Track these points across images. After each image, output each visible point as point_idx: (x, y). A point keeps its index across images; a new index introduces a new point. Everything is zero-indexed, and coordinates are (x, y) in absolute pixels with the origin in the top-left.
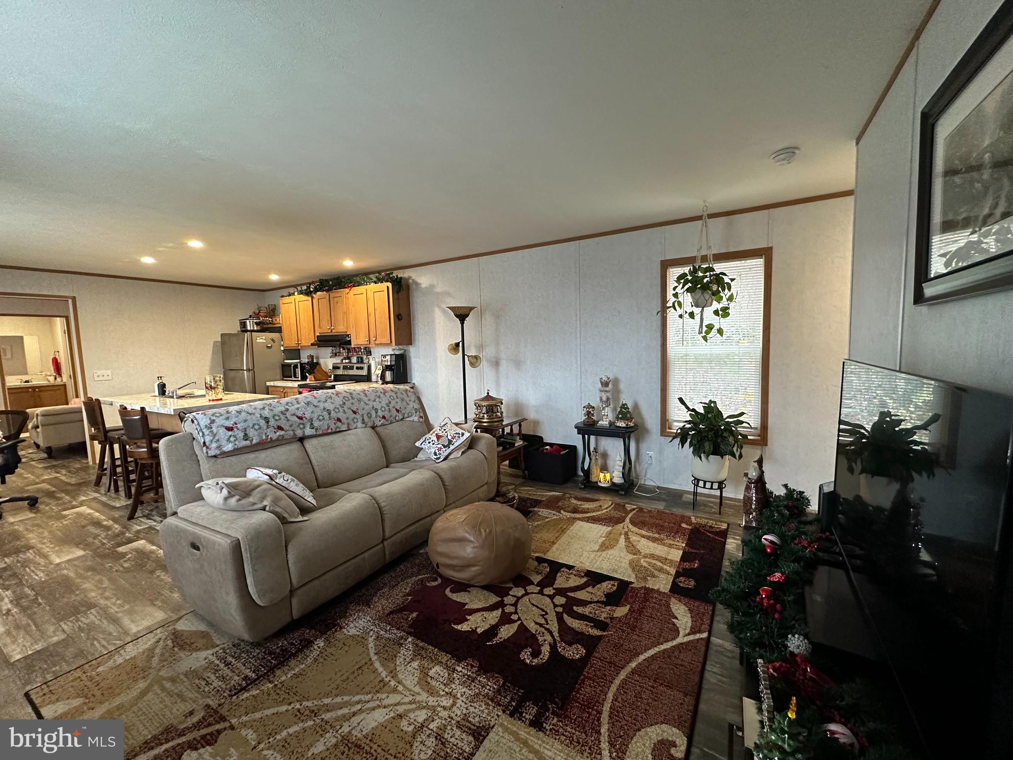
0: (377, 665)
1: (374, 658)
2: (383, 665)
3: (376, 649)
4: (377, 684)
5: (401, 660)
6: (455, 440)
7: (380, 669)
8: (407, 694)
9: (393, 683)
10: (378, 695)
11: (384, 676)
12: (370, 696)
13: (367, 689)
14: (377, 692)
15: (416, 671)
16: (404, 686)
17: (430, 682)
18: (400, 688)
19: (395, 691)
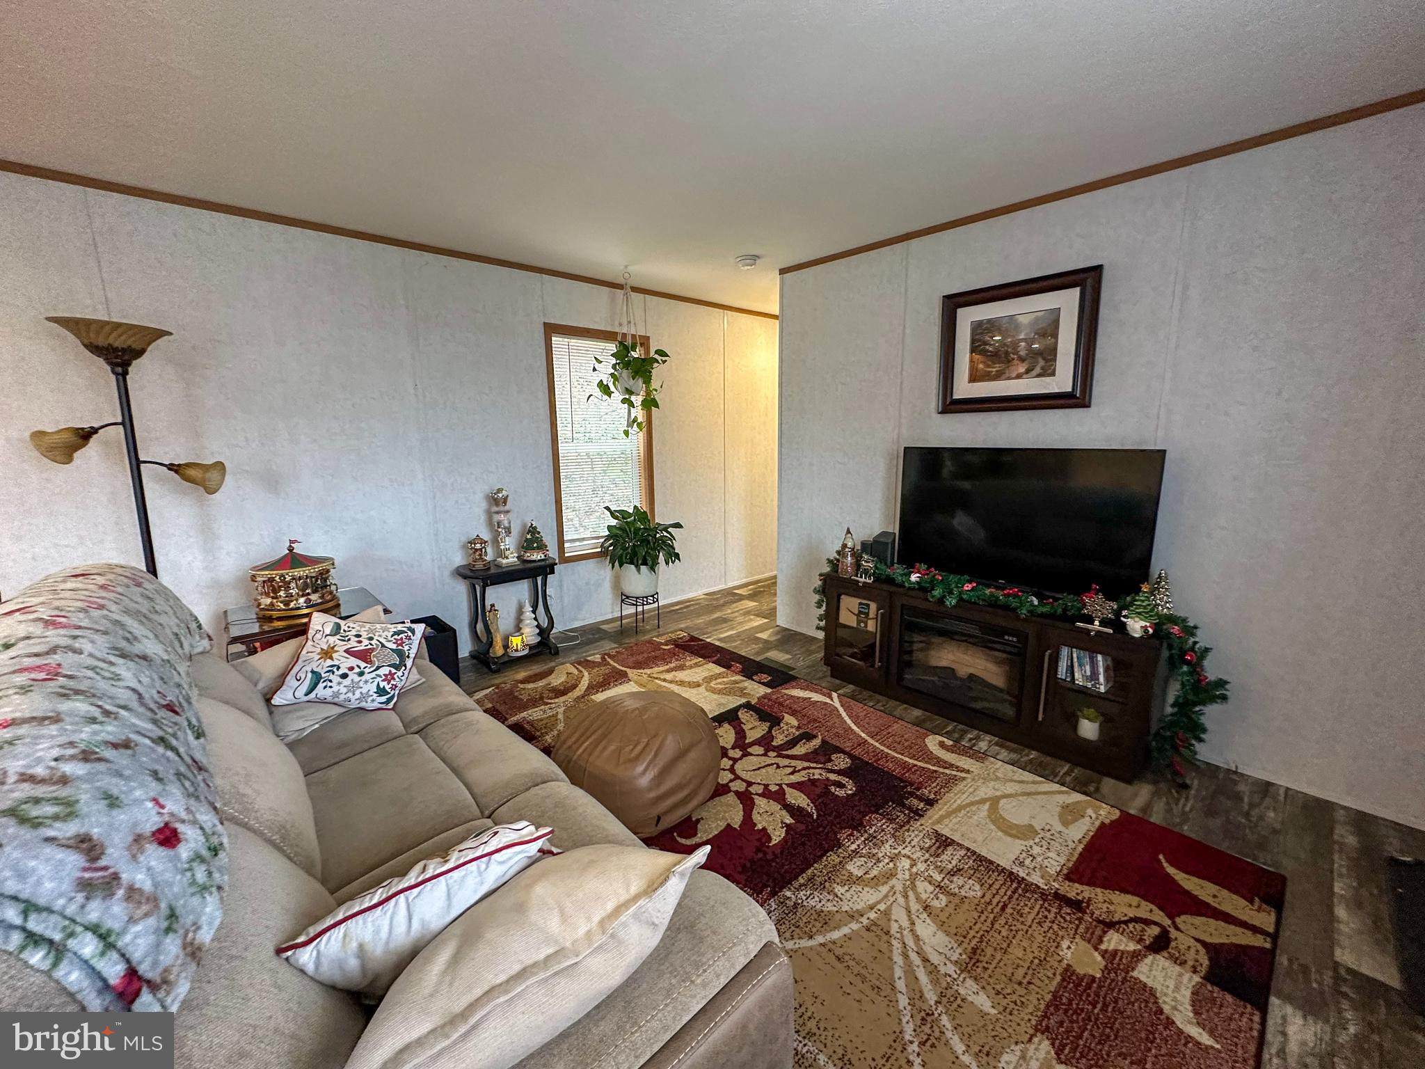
0: (836, 935)
1: (820, 939)
2: (837, 928)
3: (800, 938)
4: (873, 934)
5: (829, 904)
6: (406, 648)
7: (845, 930)
8: (892, 899)
9: (872, 915)
10: (892, 932)
11: (860, 925)
12: (894, 942)
13: (884, 947)
14: (887, 933)
15: (854, 888)
16: (879, 902)
17: (872, 876)
18: (882, 907)
19: (887, 914)
